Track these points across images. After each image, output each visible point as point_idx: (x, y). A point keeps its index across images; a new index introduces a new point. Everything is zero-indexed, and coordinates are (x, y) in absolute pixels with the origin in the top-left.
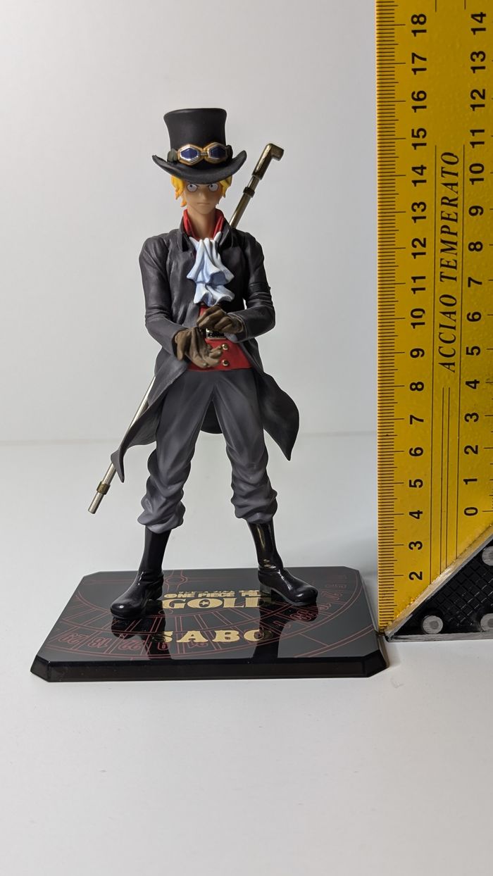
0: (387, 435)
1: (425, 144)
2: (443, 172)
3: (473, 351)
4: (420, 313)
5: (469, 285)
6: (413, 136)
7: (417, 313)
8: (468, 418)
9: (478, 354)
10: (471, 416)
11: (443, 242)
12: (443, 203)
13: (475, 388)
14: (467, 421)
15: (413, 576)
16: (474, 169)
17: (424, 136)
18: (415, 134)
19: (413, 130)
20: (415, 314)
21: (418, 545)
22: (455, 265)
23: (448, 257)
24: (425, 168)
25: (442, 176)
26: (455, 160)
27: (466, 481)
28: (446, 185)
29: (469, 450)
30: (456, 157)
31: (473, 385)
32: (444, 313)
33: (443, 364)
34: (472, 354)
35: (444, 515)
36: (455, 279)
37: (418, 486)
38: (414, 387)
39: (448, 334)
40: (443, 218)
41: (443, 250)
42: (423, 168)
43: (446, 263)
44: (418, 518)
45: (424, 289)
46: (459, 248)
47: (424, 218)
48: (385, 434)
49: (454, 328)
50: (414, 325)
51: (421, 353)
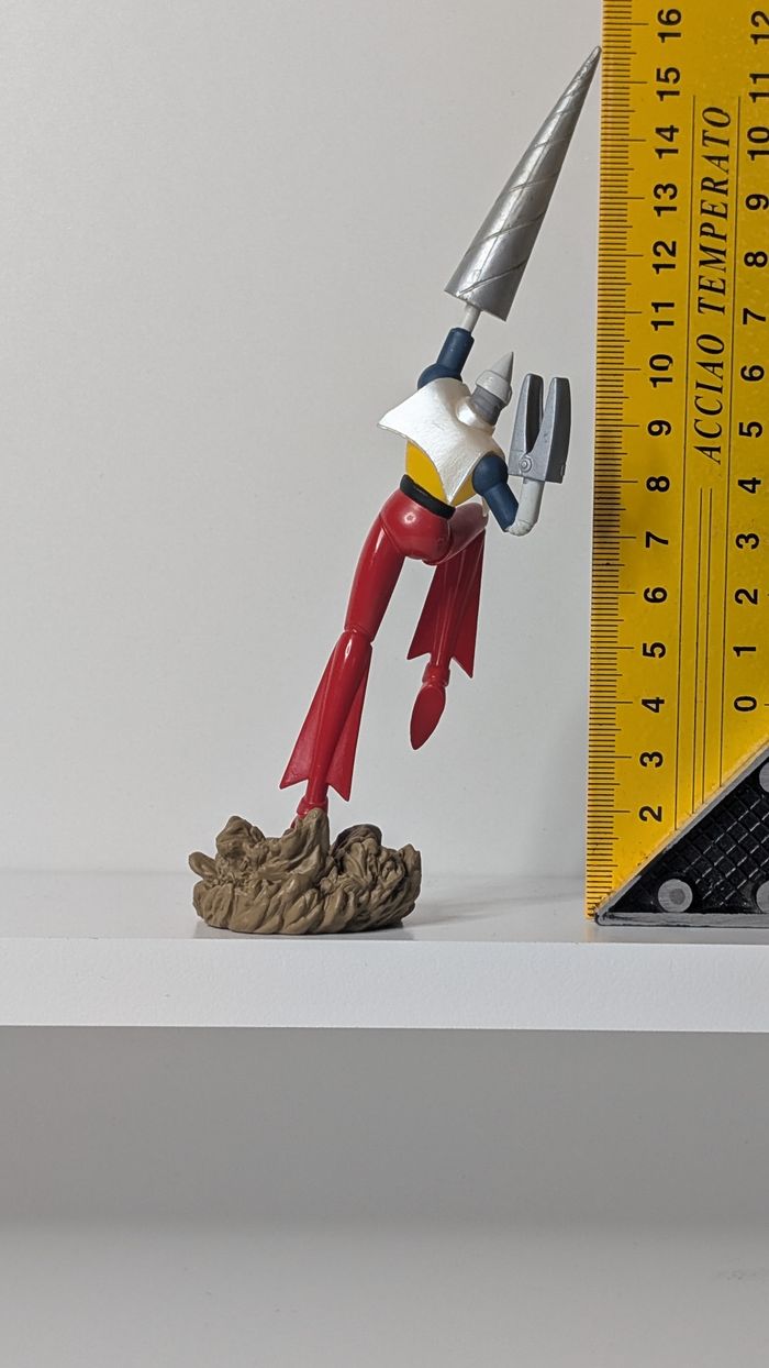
0: (608, 564)
1: (677, 93)
2: (705, 138)
3: (750, 429)
4: (665, 363)
5: (745, 322)
6: (659, 79)
7: (660, 362)
8: (742, 541)
9: (758, 435)
10: (747, 539)
11: (703, 249)
12: (704, 188)
13: (753, 491)
14: (741, 546)
15: (646, 814)
16: (755, 135)
17: (676, 81)
18: (662, 76)
19: (659, 71)
20: (656, 363)
21: (656, 759)
22: (722, 288)
23: (712, 274)
24: (677, 130)
25: (704, 144)
26: (725, 120)
27: (738, 650)
28: (710, 158)
29: (742, 596)
30: (726, 115)
31: (750, 487)
32: (704, 365)
33: (702, 449)
34: (749, 434)
35: (700, 707)
36: (722, 310)
37: (657, 656)
38: (653, 484)
39: (710, 400)
40: (703, 211)
41: (703, 263)
42: (672, 130)
43: (708, 284)
44: (657, 710)
45: (671, 323)
46: (728, 260)
47: (674, 209)
48: (605, 562)
49: (720, 390)
50: (654, 380)
51: (665, 428)
